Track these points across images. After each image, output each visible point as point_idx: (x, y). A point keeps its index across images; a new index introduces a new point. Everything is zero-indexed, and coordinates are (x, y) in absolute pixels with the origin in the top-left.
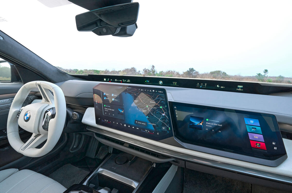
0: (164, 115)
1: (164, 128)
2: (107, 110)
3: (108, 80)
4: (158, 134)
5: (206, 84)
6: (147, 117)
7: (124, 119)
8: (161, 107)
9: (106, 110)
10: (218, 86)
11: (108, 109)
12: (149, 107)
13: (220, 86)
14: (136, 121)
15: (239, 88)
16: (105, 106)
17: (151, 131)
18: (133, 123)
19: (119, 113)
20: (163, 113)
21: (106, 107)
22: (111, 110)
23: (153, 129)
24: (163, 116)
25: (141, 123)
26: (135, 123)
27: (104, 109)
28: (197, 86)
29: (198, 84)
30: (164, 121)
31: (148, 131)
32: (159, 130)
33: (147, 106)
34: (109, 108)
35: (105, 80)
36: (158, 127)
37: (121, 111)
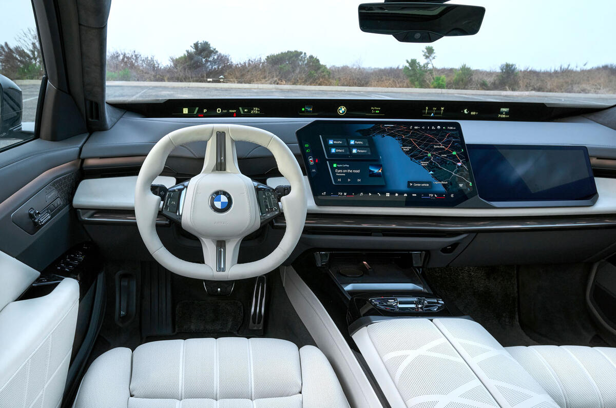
0: (459, 164)
1: (461, 185)
2: (343, 173)
3: (195, 113)
4: (452, 196)
5: (442, 109)
6: (431, 172)
7: (383, 184)
8: (454, 153)
9: (339, 173)
10: (465, 111)
11: (345, 171)
12: (432, 155)
14: (409, 182)
15: (502, 113)
16: (335, 165)
17: (440, 194)
18: (403, 187)
19: (373, 175)
20: (459, 162)
21: (337, 168)
22: (351, 171)
23: (443, 189)
24: (458, 167)
25: (419, 185)
26: (409, 186)
27: (334, 173)
28: (425, 113)
29: (427, 108)
30: (461, 175)
31: (434, 196)
32: (455, 189)
33: (429, 155)
34: (346, 168)
35: (186, 111)
36: (451, 184)
37: (376, 171)
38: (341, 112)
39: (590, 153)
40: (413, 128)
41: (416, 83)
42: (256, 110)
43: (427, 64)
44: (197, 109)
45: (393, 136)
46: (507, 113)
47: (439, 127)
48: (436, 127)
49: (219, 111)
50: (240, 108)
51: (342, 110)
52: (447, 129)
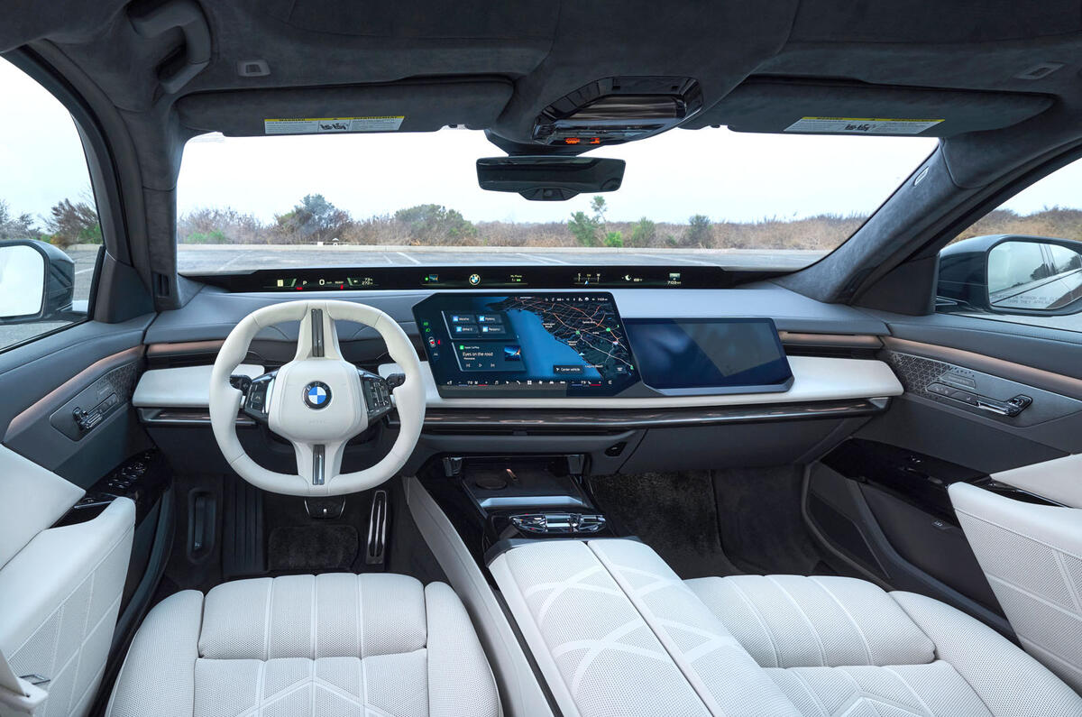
0: (616, 343)
1: (620, 369)
2: (472, 357)
3: (293, 285)
4: (610, 382)
5: (598, 275)
6: (582, 354)
7: (523, 369)
8: (608, 330)
9: (468, 357)
10: (627, 278)
11: (474, 354)
12: (581, 332)
13: (632, 277)
14: (555, 367)
15: (672, 279)
16: (462, 348)
17: (594, 381)
18: (548, 373)
19: (510, 358)
20: (615, 340)
21: (465, 350)
22: (482, 354)
23: (598, 375)
24: (615, 346)
25: (568, 370)
26: (555, 371)
27: (461, 357)
28: (577, 281)
29: (579, 275)
30: (619, 356)
31: (587, 383)
32: (612, 374)
33: (578, 332)
34: (476, 351)
35: (280, 283)
36: (607, 368)
37: (513, 353)
38: (473, 281)
39: (778, 327)
40: (556, 299)
41: (585, 241)
42: (368, 281)
43: (598, 217)
44: (295, 280)
45: (532, 310)
46: (677, 279)
47: (587, 299)
48: (583, 299)
49: (322, 282)
50: (349, 279)
51: (475, 279)
52: (596, 301)
